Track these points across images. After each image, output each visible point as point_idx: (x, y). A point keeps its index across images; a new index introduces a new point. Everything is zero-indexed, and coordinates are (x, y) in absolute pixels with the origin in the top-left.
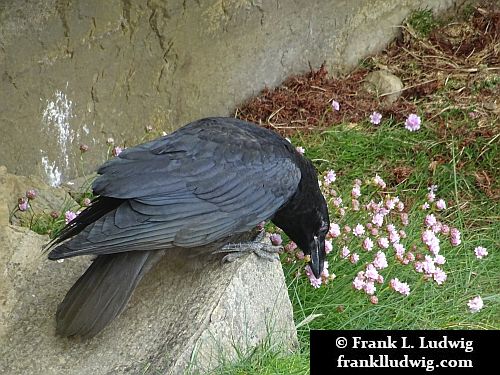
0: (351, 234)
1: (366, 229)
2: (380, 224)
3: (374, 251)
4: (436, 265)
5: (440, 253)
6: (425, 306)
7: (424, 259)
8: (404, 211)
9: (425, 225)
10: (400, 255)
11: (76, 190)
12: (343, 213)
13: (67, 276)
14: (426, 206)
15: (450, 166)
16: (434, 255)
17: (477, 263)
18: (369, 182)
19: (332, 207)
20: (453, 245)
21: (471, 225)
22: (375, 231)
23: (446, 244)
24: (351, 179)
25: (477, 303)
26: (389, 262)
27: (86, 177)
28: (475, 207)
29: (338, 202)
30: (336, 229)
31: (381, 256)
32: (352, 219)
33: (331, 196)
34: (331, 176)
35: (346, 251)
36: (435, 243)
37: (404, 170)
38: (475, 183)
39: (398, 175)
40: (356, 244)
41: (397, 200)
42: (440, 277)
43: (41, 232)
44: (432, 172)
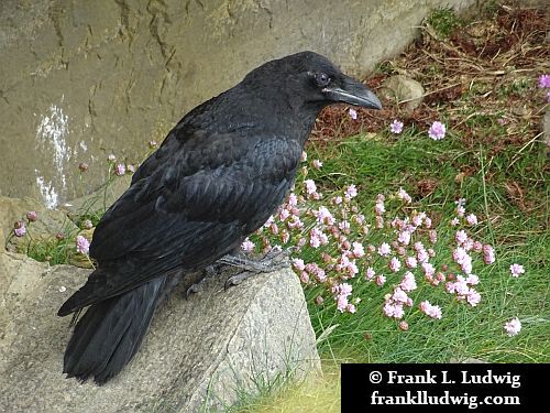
0: (374, 256)
1: (392, 248)
2: (407, 242)
3: (402, 271)
4: (469, 285)
5: (473, 273)
6: (458, 330)
7: (455, 280)
8: (432, 228)
10: (429, 275)
11: (74, 212)
12: (366, 231)
14: (456, 221)
15: (479, 178)
16: (466, 276)
17: (512, 282)
18: (392, 197)
19: (355, 225)
20: (486, 263)
21: (505, 241)
22: (402, 250)
23: (479, 262)
24: (372, 194)
25: (515, 326)
26: (418, 283)
27: (87, 198)
28: (507, 222)
29: (360, 219)
30: (359, 249)
31: (410, 277)
32: (376, 238)
33: (352, 213)
34: (352, 191)
35: (371, 272)
36: (467, 262)
37: (429, 182)
38: (506, 195)
39: (423, 188)
40: (381, 264)
41: (423, 215)
42: (475, 298)
43: (41, 258)
44: (459, 184)
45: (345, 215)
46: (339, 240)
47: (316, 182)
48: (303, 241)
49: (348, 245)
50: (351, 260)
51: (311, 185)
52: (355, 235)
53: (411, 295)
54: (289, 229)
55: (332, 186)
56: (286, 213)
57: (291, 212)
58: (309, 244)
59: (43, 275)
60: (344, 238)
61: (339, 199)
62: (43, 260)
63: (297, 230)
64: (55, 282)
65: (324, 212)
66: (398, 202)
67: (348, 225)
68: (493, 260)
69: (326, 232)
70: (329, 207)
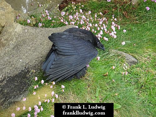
0: (94, 26)
1: (98, 25)
2: (101, 24)
3: (100, 30)
4: (114, 34)
5: (115, 31)
6: (112, 43)
7: (111, 32)
8: (107, 21)
9: (111, 24)
10: (106, 31)
11: (30, 14)
12: (92, 21)
13: (27, 35)
14: (112, 20)
15: (117, 10)
16: (113, 32)
17: (124, 33)
18: (98, 14)
19: (90, 20)
20: (118, 29)
21: (122, 24)
22: (100, 26)
23: (116, 29)
24: (94, 13)
25: (124, 43)
26: (103, 33)
27: (32, 11)
28: (123, 20)
29: (91, 18)
30: (91, 25)
31: (101, 31)
32: (95, 23)
33: (90, 17)
34: (90, 12)
35: (93, 30)
36: (114, 29)
37: (107, 11)
38: (123, 14)
39: (105, 12)
40: (95, 28)
41: (105, 18)
42: (115, 37)
43: (22, 24)
44: (113, 12)
45: (88, 17)
46: (86, 23)
47: (82, 10)
48: (79, 23)
49: (88, 24)
50: (89, 27)
51: (81, 11)
52: (90, 22)
53: (101, 35)
54: (76, 20)
55: (86, 11)
56: (75, 17)
57: (76, 16)
58: (80, 23)
59: (22, 28)
60: (88, 22)
61: (87, 14)
62: (22, 25)
63: (78, 20)
64: (24, 29)
65: (84, 17)
66: (100, 15)
67: (89, 20)
68: (120, 29)
69: (84, 21)
70: (85, 16)
